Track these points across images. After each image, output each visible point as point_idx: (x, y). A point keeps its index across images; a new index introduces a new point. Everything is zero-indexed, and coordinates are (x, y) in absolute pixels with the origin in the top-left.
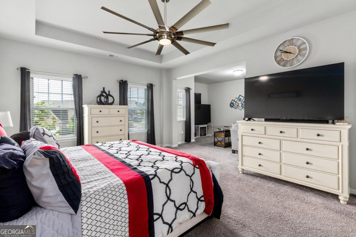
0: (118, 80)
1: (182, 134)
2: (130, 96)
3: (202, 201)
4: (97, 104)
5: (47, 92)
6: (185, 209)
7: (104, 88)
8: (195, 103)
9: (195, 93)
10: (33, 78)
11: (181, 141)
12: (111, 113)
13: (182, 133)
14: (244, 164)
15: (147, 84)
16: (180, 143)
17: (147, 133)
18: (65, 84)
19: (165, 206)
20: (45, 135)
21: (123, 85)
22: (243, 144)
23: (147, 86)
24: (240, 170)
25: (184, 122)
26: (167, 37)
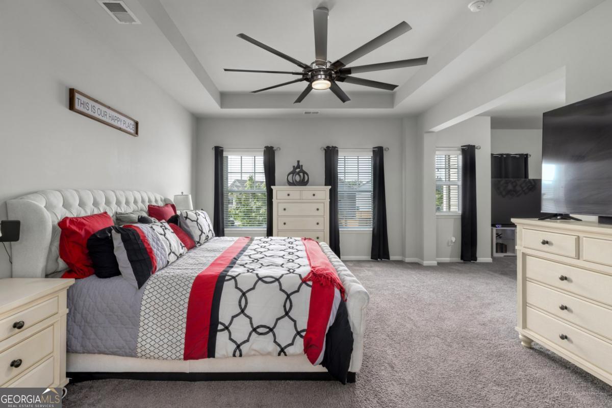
0: (321, 148)
1: (452, 241)
2: (345, 170)
3: (301, 336)
4: (287, 184)
5: (240, 171)
6: (265, 336)
7: (298, 162)
8: (492, 178)
9: (492, 155)
10: (227, 157)
11: (450, 257)
12: (303, 198)
13: (454, 239)
14: (529, 326)
15: (374, 148)
16: (447, 260)
17: (372, 232)
18: (258, 160)
19: (235, 319)
20: (187, 220)
21: (331, 154)
22: (527, 276)
23: (374, 151)
24: (520, 336)
25: (460, 217)
26: (326, 77)
